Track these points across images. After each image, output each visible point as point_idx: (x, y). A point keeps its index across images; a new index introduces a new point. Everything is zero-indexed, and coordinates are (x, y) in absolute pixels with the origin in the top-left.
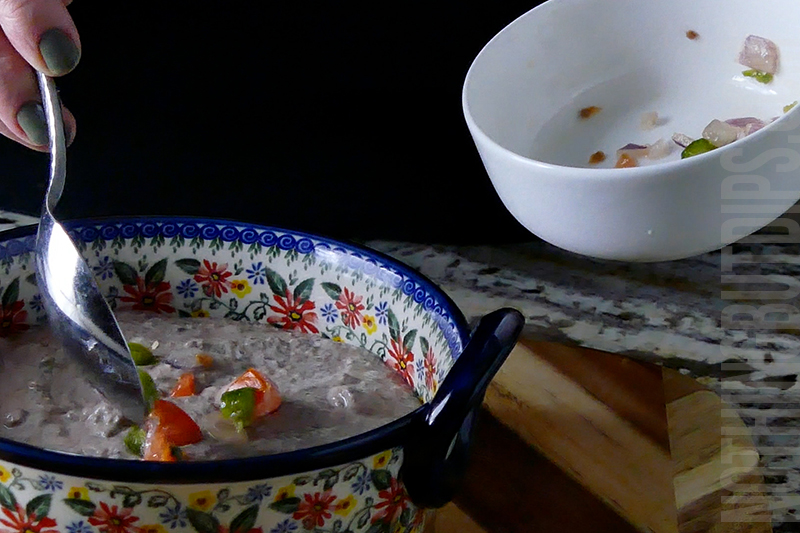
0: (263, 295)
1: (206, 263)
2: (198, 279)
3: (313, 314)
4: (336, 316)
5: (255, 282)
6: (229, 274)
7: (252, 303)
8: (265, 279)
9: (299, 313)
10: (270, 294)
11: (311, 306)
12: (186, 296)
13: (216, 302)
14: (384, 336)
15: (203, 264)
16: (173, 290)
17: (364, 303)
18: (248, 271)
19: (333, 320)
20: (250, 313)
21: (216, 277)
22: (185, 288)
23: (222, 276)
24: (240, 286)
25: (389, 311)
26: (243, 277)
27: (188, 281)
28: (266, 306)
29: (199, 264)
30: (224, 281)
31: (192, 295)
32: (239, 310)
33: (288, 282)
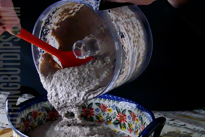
0: (115, 113)
1: (102, 104)
2: (100, 108)
3: (126, 118)
4: (131, 118)
5: (113, 109)
6: (107, 107)
7: (112, 114)
8: (115, 109)
9: (123, 117)
10: (117, 112)
11: (125, 116)
12: (97, 112)
13: (104, 114)
14: (140, 123)
15: (101, 104)
16: (94, 110)
17: (136, 115)
18: (112, 107)
19: (130, 120)
20: (112, 117)
21: (104, 108)
22: (97, 110)
23: (106, 108)
24: (110, 110)
25: (141, 117)
26: (110, 108)
27: (98, 108)
28: (116, 115)
29: (100, 104)
30: (106, 109)
31: (99, 112)
32: (110, 116)
33: (120, 110)
